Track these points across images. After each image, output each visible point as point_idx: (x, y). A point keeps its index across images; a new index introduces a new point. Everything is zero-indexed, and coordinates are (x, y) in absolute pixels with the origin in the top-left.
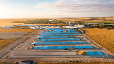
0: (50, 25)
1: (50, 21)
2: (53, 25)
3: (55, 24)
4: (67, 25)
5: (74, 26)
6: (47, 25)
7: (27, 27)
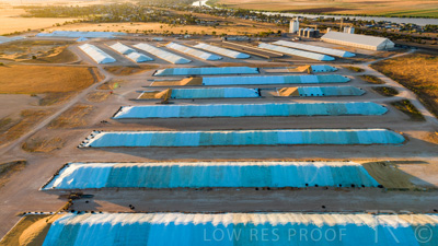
0: (192, 29)
1: (197, 10)
2: (209, 30)
3: (217, 24)
4: (280, 36)
5: (322, 38)
6: (172, 35)
7: (64, 50)
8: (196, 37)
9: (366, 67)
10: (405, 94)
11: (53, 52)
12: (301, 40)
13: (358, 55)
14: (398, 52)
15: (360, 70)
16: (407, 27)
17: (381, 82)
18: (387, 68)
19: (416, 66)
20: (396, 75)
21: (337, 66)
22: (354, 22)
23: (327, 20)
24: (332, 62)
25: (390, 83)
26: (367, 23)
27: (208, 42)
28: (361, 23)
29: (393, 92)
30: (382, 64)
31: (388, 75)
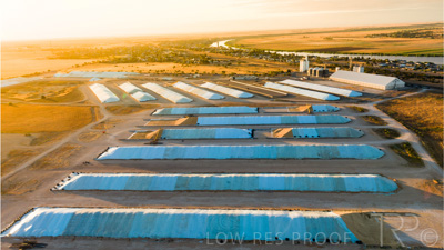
0: (203, 69)
2: (218, 70)
3: (229, 64)
4: (290, 75)
5: (331, 77)
6: (183, 74)
7: (74, 90)
8: (205, 76)
9: (371, 108)
10: (407, 136)
11: (63, 91)
12: (309, 79)
13: (365, 95)
14: (408, 91)
15: (363, 111)
16: (423, 66)
17: (383, 123)
18: (393, 108)
19: (425, 107)
20: (402, 115)
21: (340, 106)
22: (368, 61)
23: (341, 59)
24: (336, 102)
25: (393, 124)
26: (382, 62)
27: (215, 82)
28: (375, 61)
29: (395, 133)
30: (389, 104)
31: (393, 115)
